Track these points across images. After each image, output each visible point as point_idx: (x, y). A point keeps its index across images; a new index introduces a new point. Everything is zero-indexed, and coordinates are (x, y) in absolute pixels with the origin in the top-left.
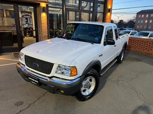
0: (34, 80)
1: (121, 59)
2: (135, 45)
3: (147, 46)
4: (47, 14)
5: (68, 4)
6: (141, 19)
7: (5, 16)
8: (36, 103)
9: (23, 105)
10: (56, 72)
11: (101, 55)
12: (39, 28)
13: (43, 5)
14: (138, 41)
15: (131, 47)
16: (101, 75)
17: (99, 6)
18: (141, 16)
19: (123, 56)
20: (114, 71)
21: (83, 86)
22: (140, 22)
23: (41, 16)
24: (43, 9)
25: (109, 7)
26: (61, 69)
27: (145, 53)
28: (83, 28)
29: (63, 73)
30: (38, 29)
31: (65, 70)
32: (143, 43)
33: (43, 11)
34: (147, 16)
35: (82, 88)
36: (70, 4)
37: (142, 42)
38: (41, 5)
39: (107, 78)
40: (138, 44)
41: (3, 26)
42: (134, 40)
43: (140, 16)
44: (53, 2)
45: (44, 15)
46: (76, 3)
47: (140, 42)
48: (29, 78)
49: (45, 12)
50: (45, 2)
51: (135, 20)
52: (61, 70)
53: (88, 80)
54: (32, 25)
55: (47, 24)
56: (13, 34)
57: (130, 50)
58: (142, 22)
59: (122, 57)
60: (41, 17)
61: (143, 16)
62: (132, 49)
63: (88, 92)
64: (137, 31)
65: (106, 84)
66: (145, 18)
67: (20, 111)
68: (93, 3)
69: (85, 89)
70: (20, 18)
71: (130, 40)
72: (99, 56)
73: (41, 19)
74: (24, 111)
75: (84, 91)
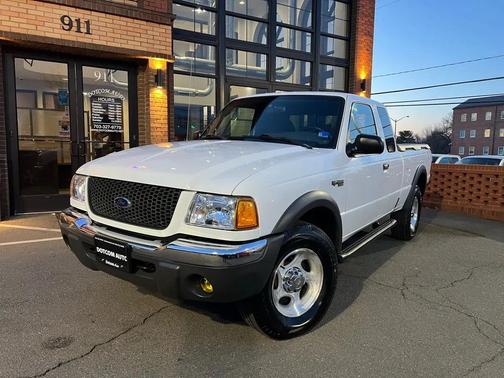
0: (112, 254)
1: (412, 227)
2: (455, 188)
3: (495, 191)
4: (168, 91)
5: (235, 65)
6: (469, 125)
7: (41, 106)
8: (116, 341)
9: (72, 346)
10: (187, 221)
11: (340, 183)
12: (143, 134)
13: (158, 64)
14: (465, 174)
15: (442, 197)
16: (343, 256)
17: (331, 74)
18: (469, 117)
19: (416, 215)
20: (389, 262)
21: (281, 283)
22: (468, 135)
23: (148, 96)
24: (156, 76)
25: (363, 76)
26: (205, 209)
27: (493, 212)
28: (280, 108)
29: (209, 222)
30: (137, 137)
31: (219, 209)
32: (482, 179)
33: (156, 81)
34: (489, 116)
35: (276, 288)
36: (238, 66)
37: (477, 179)
38: (150, 65)
39: (366, 278)
40: (466, 185)
41: (32, 136)
42: (451, 173)
43: (464, 118)
44: (187, 60)
45: (158, 94)
46: (258, 64)
47: (473, 178)
48: (99, 250)
49: (162, 85)
50: (164, 56)
51: (450, 132)
52: (203, 212)
53: (297, 262)
54: (122, 125)
55: (166, 121)
56: (59, 162)
57: (439, 206)
58: (473, 134)
59: (415, 219)
60: (148, 100)
61: (474, 116)
62: (448, 201)
63: (299, 307)
64: (458, 157)
65: (362, 295)
66: (481, 124)
67: (59, 365)
68: (312, 63)
69: (286, 294)
70: (85, 114)
71: (437, 173)
72: (333, 184)
73: (148, 105)
74: (73, 363)
75: (286, 301)
